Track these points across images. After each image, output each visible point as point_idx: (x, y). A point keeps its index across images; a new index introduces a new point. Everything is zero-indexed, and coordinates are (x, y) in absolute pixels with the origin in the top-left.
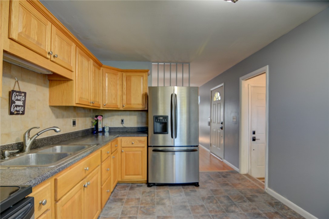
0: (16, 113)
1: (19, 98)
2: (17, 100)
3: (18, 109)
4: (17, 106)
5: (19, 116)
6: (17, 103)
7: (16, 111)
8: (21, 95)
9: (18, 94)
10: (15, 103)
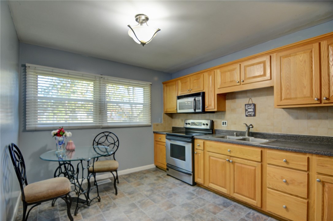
0: (249, 115)
1: (250, 107)
2: (249, 109)
3: (250, 113)
4: (249, 112)
5: (252, 117)
6: (249, 110)
7: (249, 114)
8: (251, 106)
9: (249, 105)
10: (247, 110)
